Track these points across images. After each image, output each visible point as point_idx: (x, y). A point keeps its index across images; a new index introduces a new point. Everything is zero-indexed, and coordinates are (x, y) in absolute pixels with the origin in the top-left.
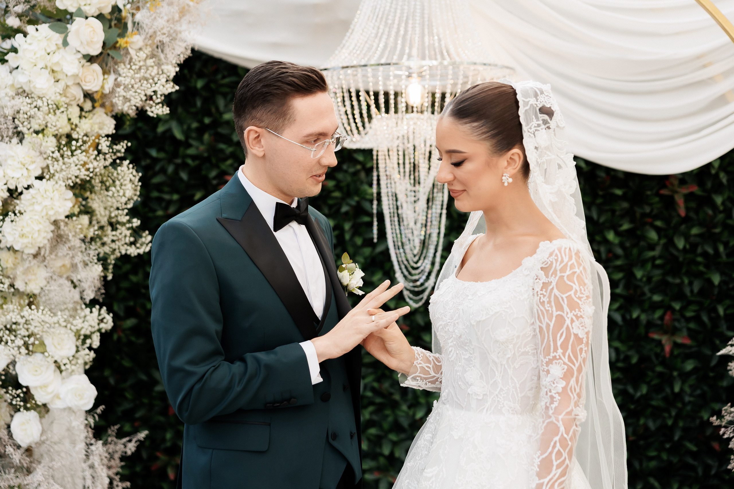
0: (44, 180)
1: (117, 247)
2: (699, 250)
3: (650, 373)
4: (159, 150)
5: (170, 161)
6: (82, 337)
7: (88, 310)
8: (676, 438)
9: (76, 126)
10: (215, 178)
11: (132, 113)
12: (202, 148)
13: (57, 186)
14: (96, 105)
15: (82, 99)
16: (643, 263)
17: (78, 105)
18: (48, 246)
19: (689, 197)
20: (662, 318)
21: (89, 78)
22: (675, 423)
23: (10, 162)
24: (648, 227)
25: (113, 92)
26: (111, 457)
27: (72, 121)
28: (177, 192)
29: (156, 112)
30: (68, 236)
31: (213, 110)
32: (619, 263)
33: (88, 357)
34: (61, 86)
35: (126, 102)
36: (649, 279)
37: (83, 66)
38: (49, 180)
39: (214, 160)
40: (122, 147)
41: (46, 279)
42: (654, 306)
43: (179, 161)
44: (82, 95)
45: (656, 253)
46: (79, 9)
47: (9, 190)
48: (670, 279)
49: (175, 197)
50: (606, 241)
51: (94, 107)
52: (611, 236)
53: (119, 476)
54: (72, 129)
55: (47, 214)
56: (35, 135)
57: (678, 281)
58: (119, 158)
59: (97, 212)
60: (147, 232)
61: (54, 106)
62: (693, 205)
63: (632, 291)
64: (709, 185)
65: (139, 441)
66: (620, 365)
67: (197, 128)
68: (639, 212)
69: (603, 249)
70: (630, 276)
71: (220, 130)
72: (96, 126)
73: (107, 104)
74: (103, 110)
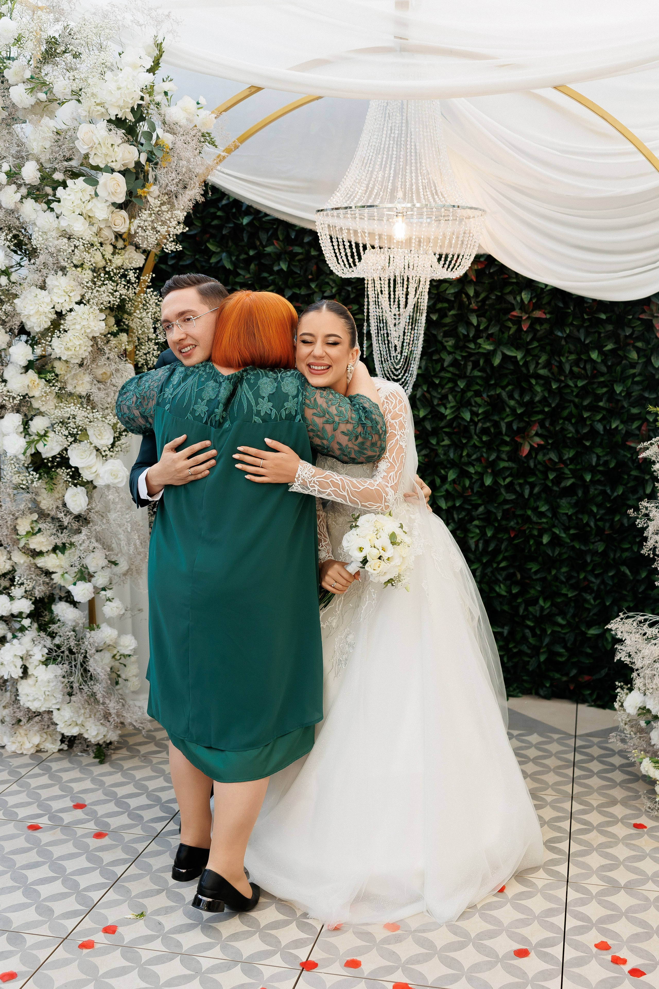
0: (82, 305)
3: (626, 477)
9: (110, 261)
11: (153, 249)
13: (92, 310)
14: (127, 243)
15: (114, 240)
16: (622, 380)
17: (111, 244)
18: (90, 357)
20: (639, 428)
21: (119, 221)
23: (55, 290)
24: (630, 348)
25: (137, 233)
27: (106, 256)
29: (169, 248)
34: (95, 228)
36: (629, 394)
37: (112, 212)
38: (86, 304)
41: (89, 383)
42: (633, 418)
44: (113, 237)
45: (636, 371)
46: (106, 166)
47: (57, 313)
48: (646, 395)
50: (591, 360)
51: (124, 245)
52: (594, 355)
54: (105, 263)
55: (86, 332)
56: (74, 269)
61: (89, 245)
63: (613, 405)
66: (600, 468)
67: (244, 259)
68: (622, 334)
69: (588, 367)
70: (612, 391)
71: (263, 260)
72: (127, 261)
73: (135, 243)
74: (134, 248)
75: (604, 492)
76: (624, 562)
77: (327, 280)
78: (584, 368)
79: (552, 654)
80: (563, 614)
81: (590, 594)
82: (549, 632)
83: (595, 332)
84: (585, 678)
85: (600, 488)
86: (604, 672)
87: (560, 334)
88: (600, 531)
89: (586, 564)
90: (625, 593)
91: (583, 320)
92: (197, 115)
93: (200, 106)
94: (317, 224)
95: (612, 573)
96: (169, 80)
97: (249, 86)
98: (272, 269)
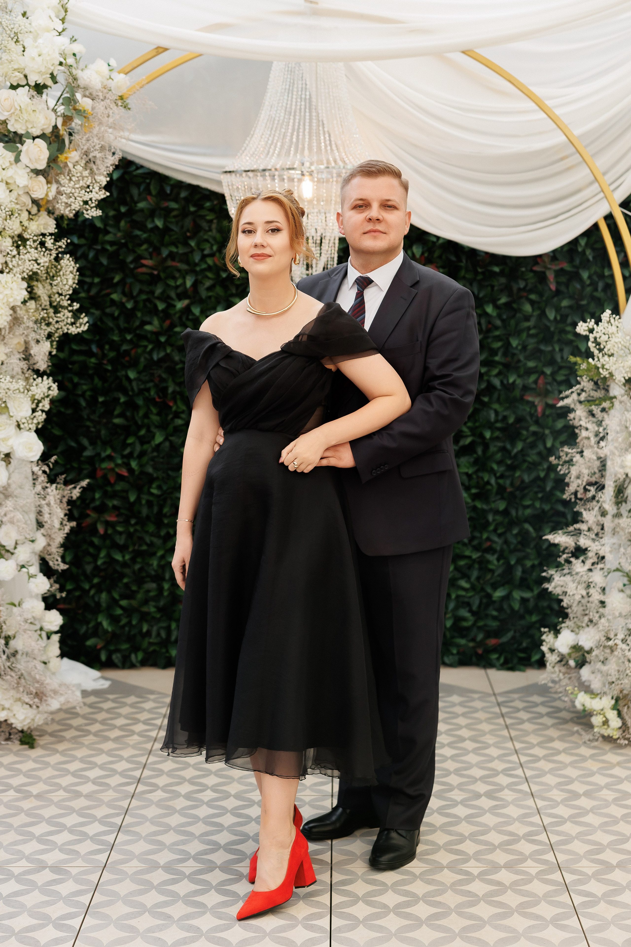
0: (5, 274)
1: (60, 327)
2: (569, 320)
3: (524, 432)
4: (79, 237)
5: (90, 247)
6: (36, 401)
7: (40, 378)
8: (548, 489)
9: (26, 227)
10: (131, 262)
11: (71, 215)
12: (119, 234)
13: (15, 278)
14: (42, 209)
15: (30, 205)
16: (518, 333)
17: (27, 210)
18: (8, 327)
19: (560, 273)
20: (536, 382)
21: (36, 187)
22: (547, 475)
24: (523, 300)
25: (55, 198)
26: (61, 502)
27: (23, 223)
28: (98, 276)
29: (91, 214)
30: (23, 318)
31: (128, 199)
32: (497, 333)
33: (41, 417)
34: (14, 194)
35: (67, 207)
36: (524, 348)
37: (31, 178)
38: (8, 273)
39: (130, 246)
40: (63, 243)
41: (6, 354)
42: (529, 372)
43: (99, 247)
44: (30, 202)
45: (531, 323)
46: (27, 131)
48: (542, 347)
49: (97, 280)
50: (486, 314)
51: (39, 211)
52: (489, 309)
53: (67, 517)
54: (23, 230)
55: (7, 301)
57: (549, 348)
58: (60, 252)
59: (42, 298)
60: (84, 314)
61: (10, 213)
62: (563, 279)
63: (509, 359)
64: (577, 262)
65: (83, 487)
66: (499, 425)
67: (114, 217)
68: (515, 287)
69: (483, 321)
70: (508, 345)
71: (135, 217)
72: (42, 227)
73: (50, 208)
74: (46, 213)
75: (503, 449)
76: (529, 520)
79: (458, 619)
80: (466, 576)
81: (493, 554)
82: (453, 596)
83: (487, 286)
84: (492, 642)
85: (500, 444)
86: (510, 635)
89: (488, 523)
90: (529, 550)
91: (476, 273)
92: (110, 78)
93: (111, 68)
94: (224, 184)
95: (515, 531)
96: (73, 40)
97: (156, 46)
98: (146, 226)
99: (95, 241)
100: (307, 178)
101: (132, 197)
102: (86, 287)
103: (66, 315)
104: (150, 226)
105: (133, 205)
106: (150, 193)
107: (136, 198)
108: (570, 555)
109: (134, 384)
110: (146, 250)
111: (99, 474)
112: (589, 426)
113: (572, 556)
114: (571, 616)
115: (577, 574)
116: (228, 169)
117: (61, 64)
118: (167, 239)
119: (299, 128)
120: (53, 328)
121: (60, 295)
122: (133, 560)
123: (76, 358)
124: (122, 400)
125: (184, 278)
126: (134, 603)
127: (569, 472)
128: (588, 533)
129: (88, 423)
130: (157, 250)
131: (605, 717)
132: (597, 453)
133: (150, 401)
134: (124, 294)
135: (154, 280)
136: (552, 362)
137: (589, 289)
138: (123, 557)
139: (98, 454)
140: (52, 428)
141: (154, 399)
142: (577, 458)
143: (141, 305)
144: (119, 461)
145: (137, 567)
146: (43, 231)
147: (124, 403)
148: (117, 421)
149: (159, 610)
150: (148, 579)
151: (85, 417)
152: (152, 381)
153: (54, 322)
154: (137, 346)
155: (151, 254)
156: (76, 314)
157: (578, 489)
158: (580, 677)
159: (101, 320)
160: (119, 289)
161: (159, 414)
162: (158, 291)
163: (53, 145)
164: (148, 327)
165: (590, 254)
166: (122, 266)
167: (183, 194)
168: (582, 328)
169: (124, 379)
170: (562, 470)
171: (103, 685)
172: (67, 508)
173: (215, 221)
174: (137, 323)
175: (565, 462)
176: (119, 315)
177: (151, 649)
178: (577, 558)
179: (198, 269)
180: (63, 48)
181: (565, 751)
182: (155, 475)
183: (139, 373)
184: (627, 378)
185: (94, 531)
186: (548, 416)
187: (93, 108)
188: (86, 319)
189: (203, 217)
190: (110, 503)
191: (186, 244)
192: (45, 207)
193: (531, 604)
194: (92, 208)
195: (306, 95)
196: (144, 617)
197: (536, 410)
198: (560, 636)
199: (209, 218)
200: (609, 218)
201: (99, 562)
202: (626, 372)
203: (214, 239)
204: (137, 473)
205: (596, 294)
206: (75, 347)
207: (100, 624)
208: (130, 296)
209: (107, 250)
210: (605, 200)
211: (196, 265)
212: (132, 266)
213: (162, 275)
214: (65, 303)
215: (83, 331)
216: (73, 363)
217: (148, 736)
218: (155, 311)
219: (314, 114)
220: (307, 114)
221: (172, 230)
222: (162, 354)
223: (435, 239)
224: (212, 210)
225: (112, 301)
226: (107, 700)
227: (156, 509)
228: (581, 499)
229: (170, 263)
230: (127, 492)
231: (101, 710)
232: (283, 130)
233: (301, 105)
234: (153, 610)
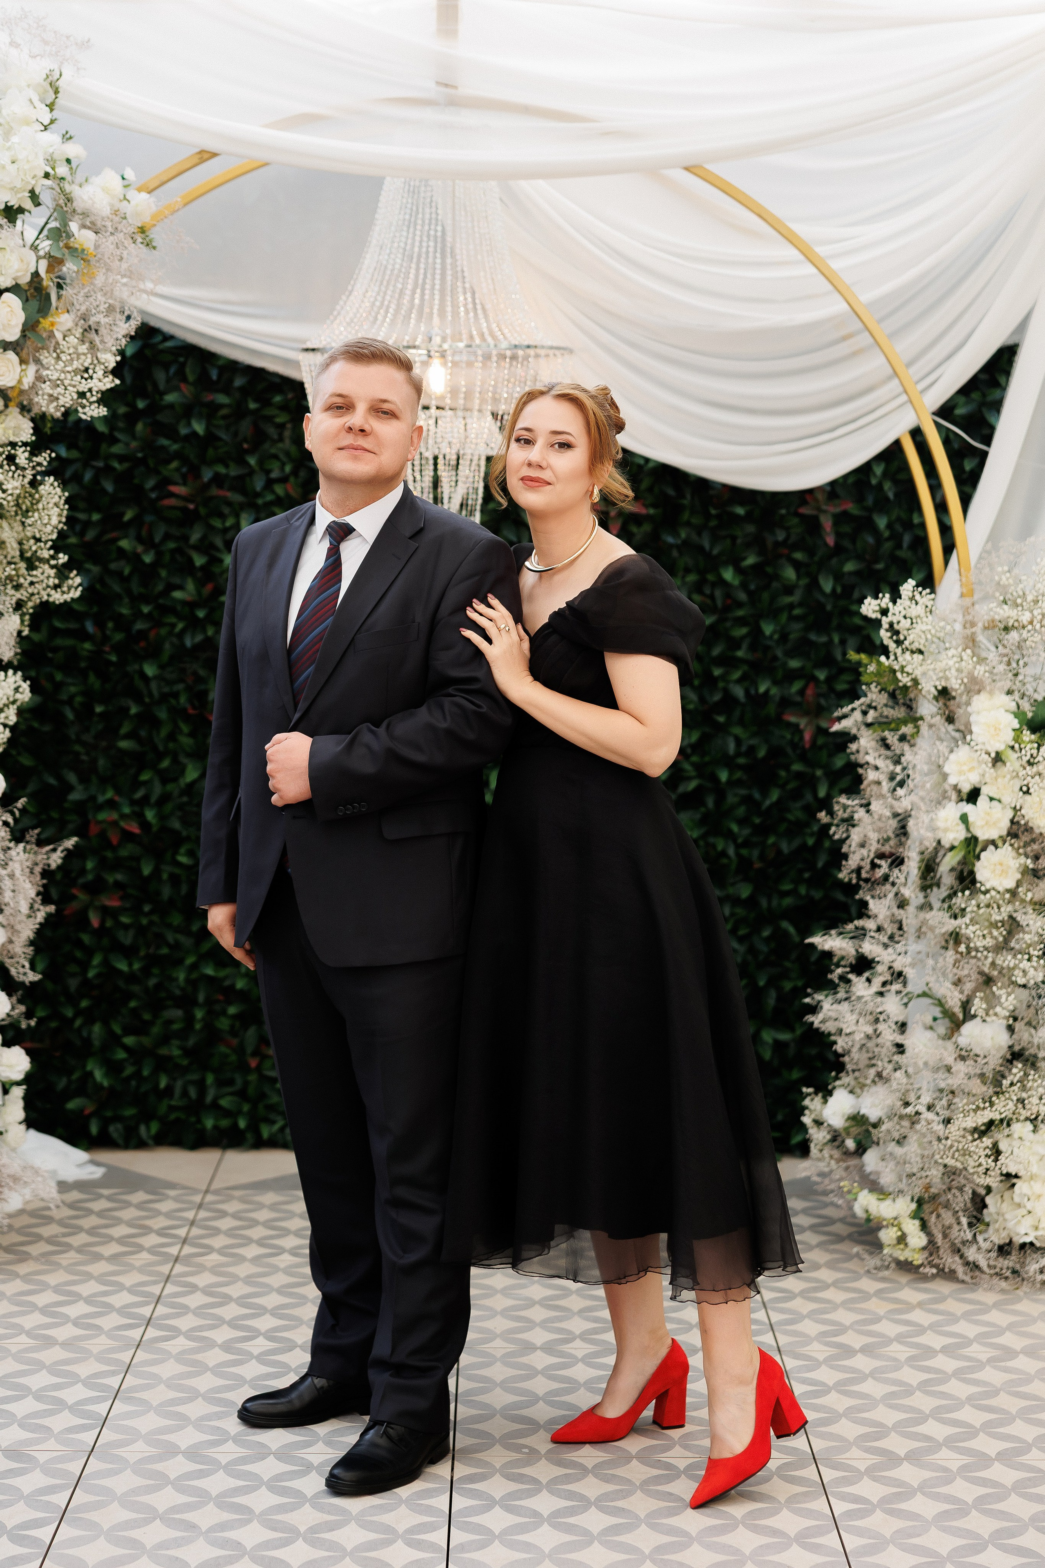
1: (36, 591)
2: (856, 595)
3: (783, 773)
4: (69, 448)
5: (86, 464)
8: (820, 864)
10: (153, 489)
11: (58, 415)
12: (134, 444)
14: (11, 404)
16: (773, 613)
20: (802, 692)
21: (5, 369)
22: (819, 843)
24: (783, 561)
25: (33, 387)
26: (32, 872)
28: (98, 510)
29: (90, 413)
31: (150, 388)
32: (740, 613)
35: (52, 402)
36: (784, 637)
39: (151, 463)
40: (43, 459)
42: (791, 676)
43: (100, 464)
45: (795, 598)
48: (813, 637)
49: (96, 517)
50: (723, 582)
51: (6, 406)
52: (728, 575)
53: (40, 897)
57: (823, 639)
58: (38, 473)
59: (8, 545)
60: (75, 572)
62: (846, 529)
63: (759, 655)
64: (870, 501)
65: (67, 850)
66: (741, 761)
67: (126, 415)
68: (770, 540)
69: (718, 593)
70: (757, 632)
71: (160, 417)
72: (11, 432)
73: (25, 403)
74: (18, 410)
75: (748, 800)
76: (788, 914)
77: (273, 451)
78: (712, 597)
83: (725, 537)
85: (743, 792)
87: (670, 540)
88: (744, 864)
90: (788, 964)
91: (708, 516)
92: (125, 198)
93: (126, 183)
94: (303, 368)
95: (766, 933)
96: (67, 137)
97: (198, 150)
98: (176, 432)
99: (94, 454)
100: (436, 362)
101: (155, 385)
102: (78, 528)
103: (46, 574)
104: (184, 431)
105: (157, 397)
106: (184, 379)
107: (162, 386)
108: (848, 969)
109: (154, 685)
110: (177, 470)
111: (94, 830)
112: (880, 763)
113: (851, 972)
114: (849, 1067)
115: (860, 998)
116: (310, 345)
117: (47, 176)
118: (211, 452)
119: (424, 283)
120: (25, 593)
121: (38, 540)
122: (146, 971)
123: (59, 642)
124: (134, 710)
125: (237, 516)
126: (146, 1041)
127: (848, 837)
128: (876, 935)
129: (78, 748)
130: (194, 472)
131: (900, 1229)
132: (892, 807)
133: (177, 713)
134: (139, 539)
135: (188, 519)
136: (827, 661)
137: (888, 545)
138: (130, 965)
139: (93, 798)
140: (19, 754)
141: (185, 710)
142: (860, 814)
143: (167, 558)
144: (127, 810)
145: (152, 982)
146: (12, 439)
147: (137, 715)
148: (124, 744)
149: (187, 1052)
150: (169, 1003)
151: (73, 737)
152: (182, 680)
153: (26, 584)
154: (159, 624)
155: (184, 477)
156: (62, 572)
157: (863, 864)
158: (863, 1166)
159: (101, 581)
160: (132, 532)
161: (191, 735)
162: (195, 536)
163: (30, 302)
164: (177, 595)
165: (890, 489)
166: (137, 496)
167: (238, 382)
168: (870, 607)
169: (136, 677)
170: (837, 833)
171: (91, 1173)
172: (40, 883)
173: (289, 426)
174: (160, 587)
175: (843, 820)
176: (131, 573)
177: (173, 1116)
178: (859, 974)
179: (260, 501)
180: (51, 151)
181: (835, 1284)
182: (184, 833)
183: (162, 667)
184: (940, 688)
185: (82, 921)
186: (821, 748)
187: (97, 247)
188: (78, 580)
189: (270, 419)
190: (110, 879)
191: (242, 462)
192: (17, 401)
193: (792, 1051)
194: (91, 403)
195: (436, 231)
196: (163, 1064)
197: (802, 738)
198: (831, 1100)
199: (278, 420)
200: (917, 434)
201: (91, 974)
202: (939, 679)
203: (287, 454)
204: (155, 829)
205: (899, 553)
206: (58, 624)
207: (90, 1074)
208: (148, 543)
209: (114, 469)
210: (909, 405)
211: (257, 495)
212: (153, 495)
213: (203, 511)
214: (46, 554)
215: (72, 599)
216: (55, 650)
217: (166, 1254)
218: (189, 568)
219: (449, 261)
220: (438, 261)
221: (220, 439)
222: (199, 638)
223: (642, 462)
224: (284, 408)
225: (121, 550)
226: (100, 1196)
227: (184, 889)
228: (867, 880)
229: (214, 491)
230: (138, 859)
231: (90, 1212)
232: (400, 286)
233: (428, 247)
234: (176, 1052)
